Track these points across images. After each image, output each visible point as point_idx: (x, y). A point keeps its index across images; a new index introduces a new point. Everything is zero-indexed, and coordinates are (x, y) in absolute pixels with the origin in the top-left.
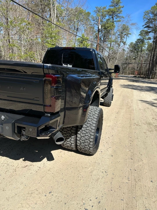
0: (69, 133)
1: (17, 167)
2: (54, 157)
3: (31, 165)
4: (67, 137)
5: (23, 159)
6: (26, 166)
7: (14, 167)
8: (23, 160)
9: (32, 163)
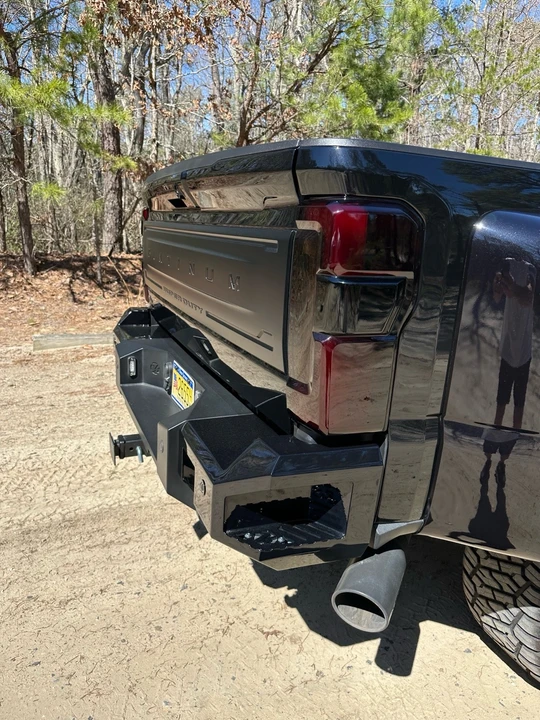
0: (511, 577)
1: (245, 618)
2: (417, 656)
3: (293, 640)
4: (500, 597)
5: (292, 593)
6: (275, 633)
7: (236, 609)
8: (286, 597)
9: (305, 627)
